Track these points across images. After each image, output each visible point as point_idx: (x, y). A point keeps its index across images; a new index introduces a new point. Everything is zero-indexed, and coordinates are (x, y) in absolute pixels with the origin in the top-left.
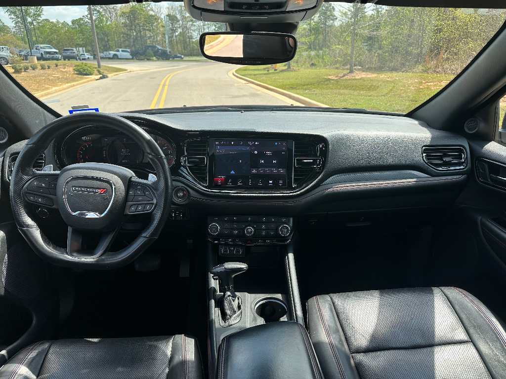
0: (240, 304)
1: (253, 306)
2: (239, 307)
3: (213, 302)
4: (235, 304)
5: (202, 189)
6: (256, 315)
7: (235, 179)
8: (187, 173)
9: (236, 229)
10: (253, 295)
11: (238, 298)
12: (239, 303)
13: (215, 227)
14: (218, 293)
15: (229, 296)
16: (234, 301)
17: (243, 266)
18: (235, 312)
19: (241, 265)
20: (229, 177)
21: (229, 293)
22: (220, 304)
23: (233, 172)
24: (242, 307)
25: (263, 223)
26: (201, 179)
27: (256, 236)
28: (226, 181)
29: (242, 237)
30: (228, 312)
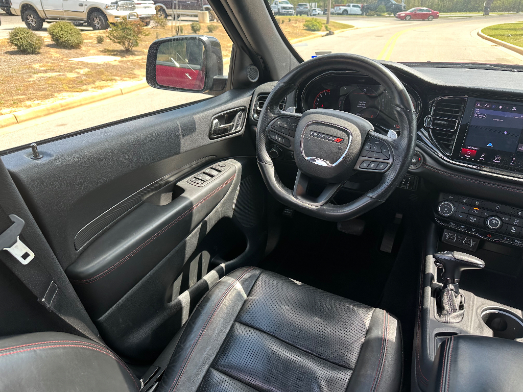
0: (463, 303)
1: (479, 311)
2: (461, 307)
3: (429, 290)
4: (457, 301)
5: (443, 159)
6: (483, 323)
7: (491, 154)
8: (428, 136)
9: (474, 216)
10: (481, 300)
11: (461, 296)
12: (461, 302)
13: (447, 207)
14: (435, 282)
15: (451, 290)
16: (456, 297)
17: (480, 262)
18: (455, 310)
19: (477, 260)
20: (483, 150)
21: (451, 286)
22: (438, 294)
23: (490, 145)
24: (465, 307)
25: (518, 217)
26: (445, 147)
27: (502, 232)
28: (479, 154)
29: (482, 228)
30: (447, 307)
